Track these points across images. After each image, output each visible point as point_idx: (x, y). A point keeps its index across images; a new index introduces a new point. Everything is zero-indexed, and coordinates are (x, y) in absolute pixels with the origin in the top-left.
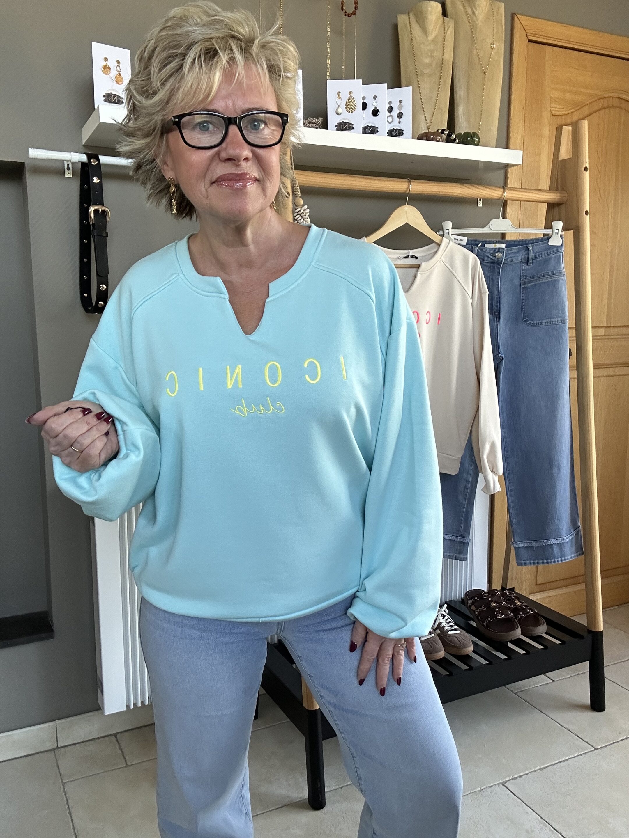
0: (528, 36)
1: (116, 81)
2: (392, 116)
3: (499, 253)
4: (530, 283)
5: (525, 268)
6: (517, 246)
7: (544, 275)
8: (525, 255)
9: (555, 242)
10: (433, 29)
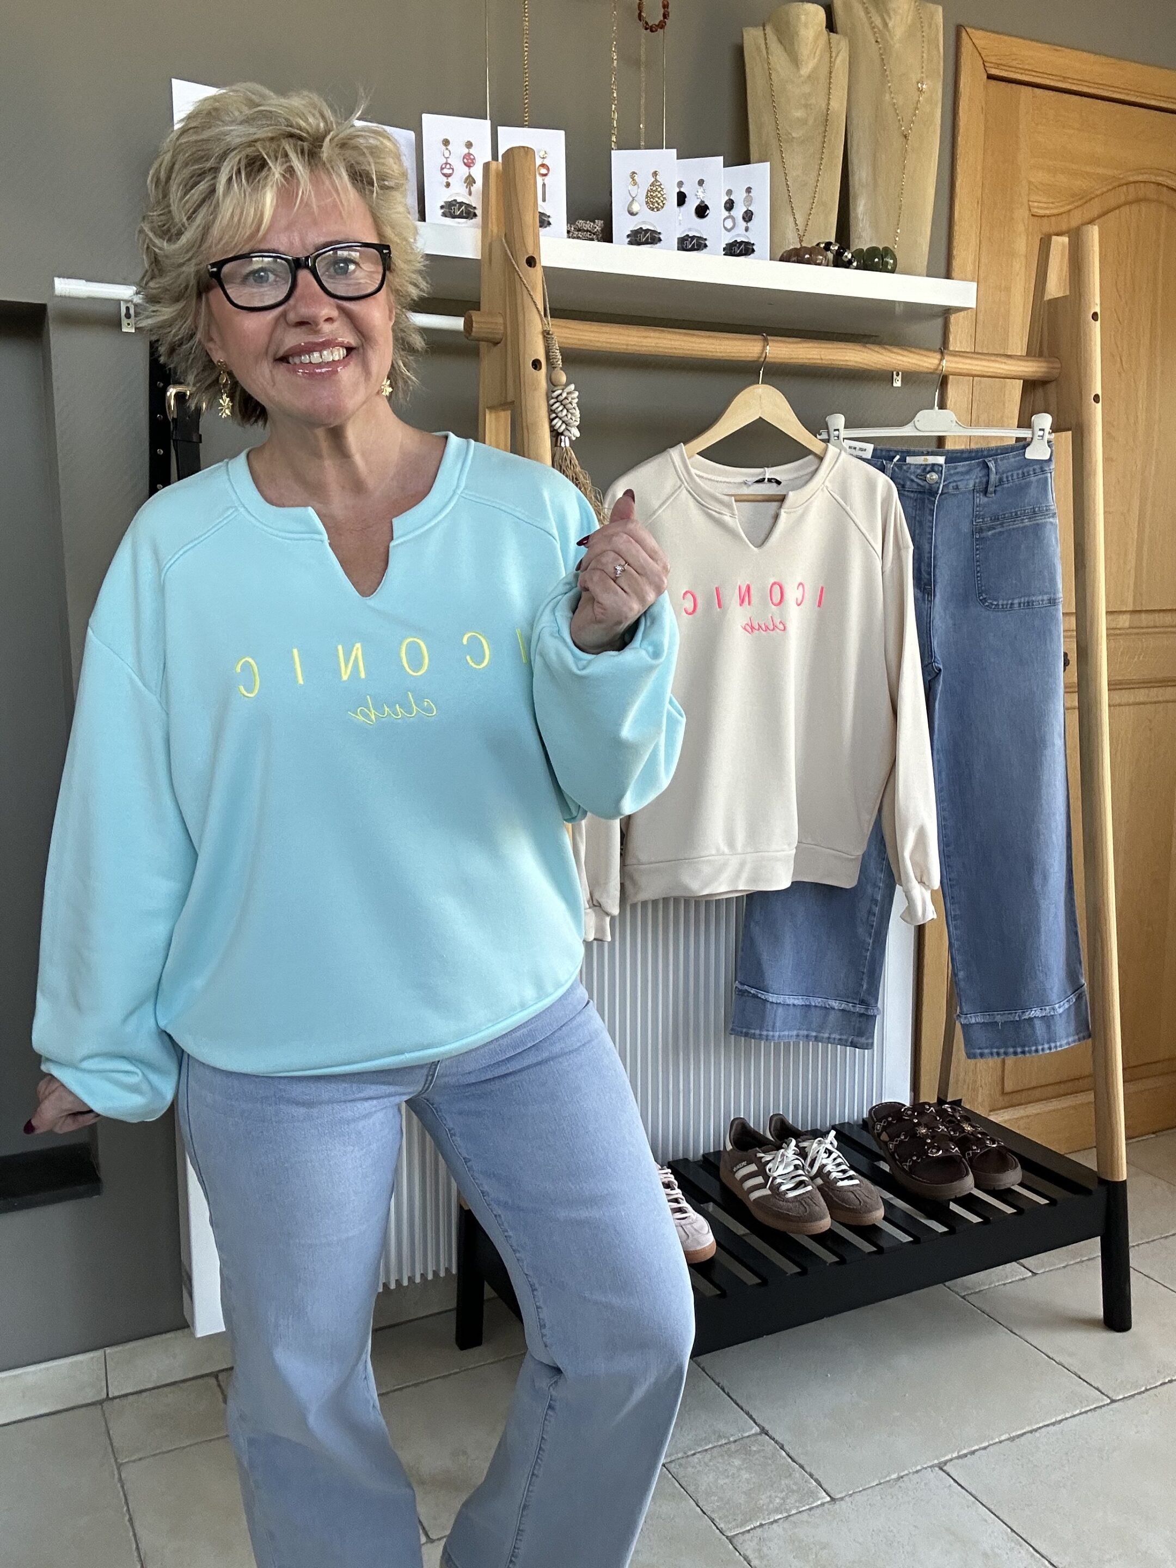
0: (987, 69)
2: (733, 218)
3: (932, 474)
4: (990, 529)
5: (981, 502)
6: (966, 460)
7: (1016, 514)
8: (981, 478)
9: (1037, 452)
10: (809, 55)
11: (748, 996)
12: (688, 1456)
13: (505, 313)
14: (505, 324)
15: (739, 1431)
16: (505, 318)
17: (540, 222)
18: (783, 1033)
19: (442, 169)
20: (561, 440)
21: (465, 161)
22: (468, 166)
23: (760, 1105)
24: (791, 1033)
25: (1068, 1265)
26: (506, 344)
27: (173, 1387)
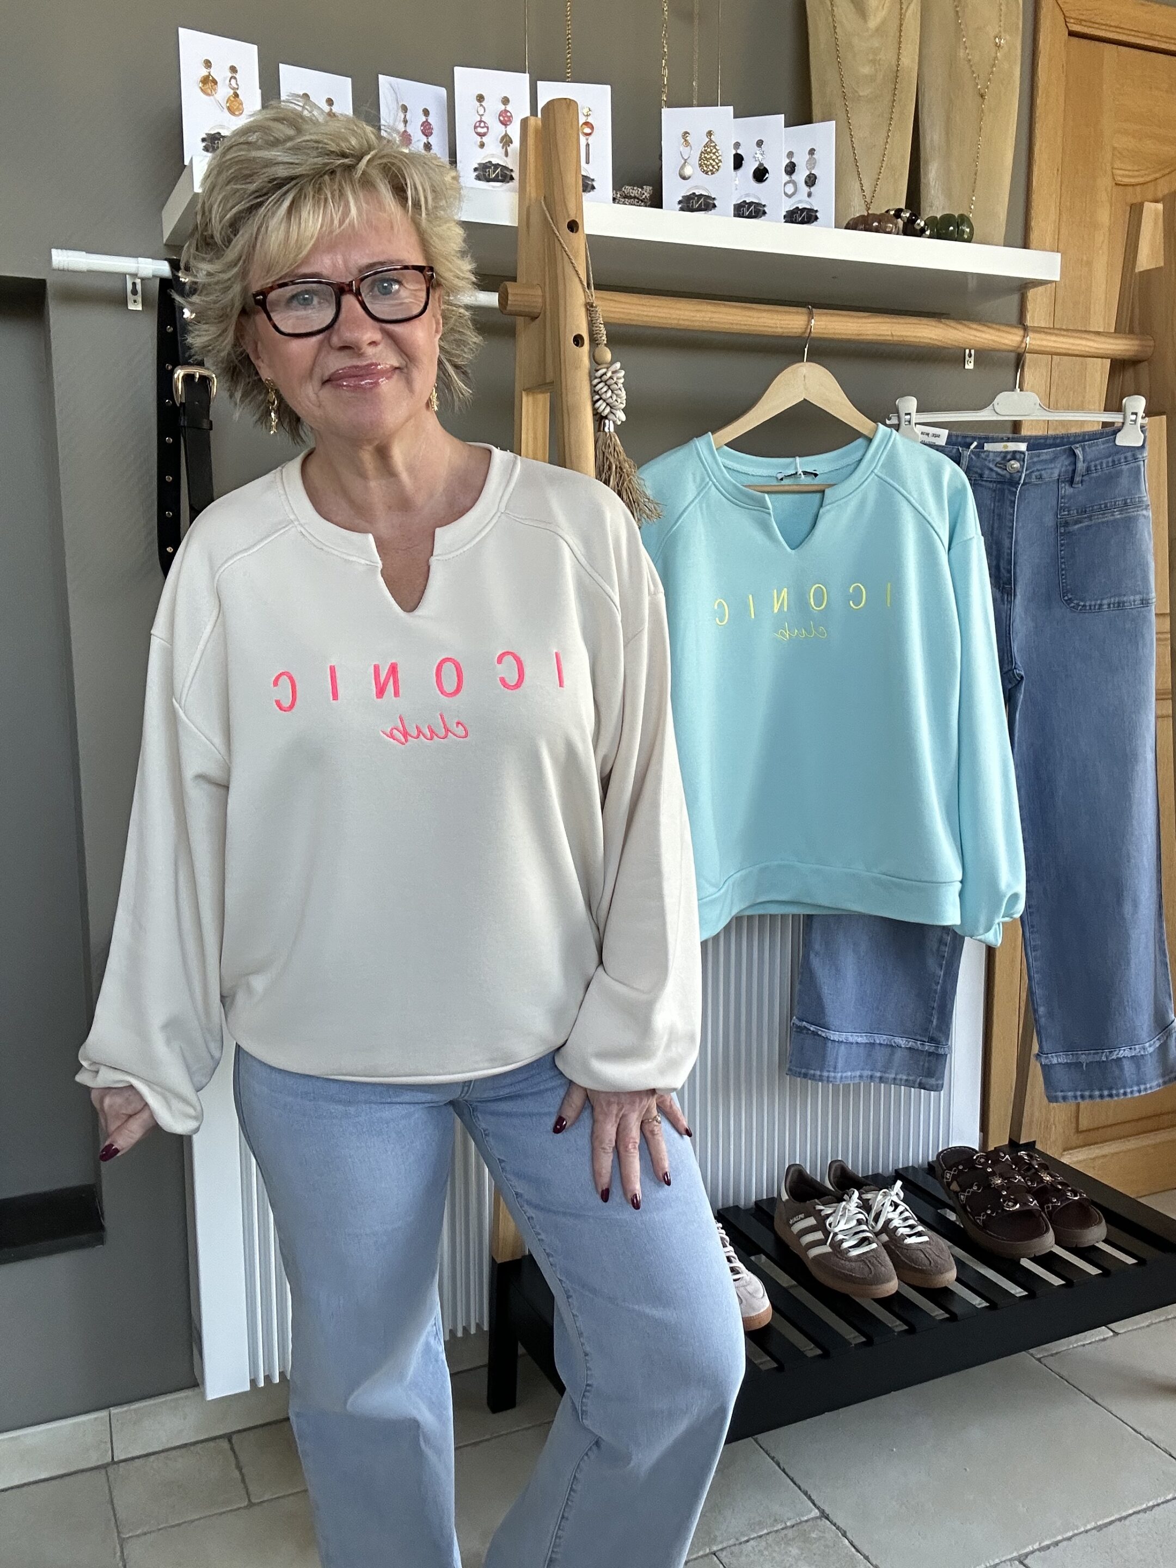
0: (1068, 24)
1: (229, 108)
2: (794, 183)
3: (1012, 462)
4: (1076, 522)
5: (1067, 493)
6: (1050, 446)
7: (1106, 507)
8: (1066, 466)
9: (1129, 438)
10: (878, 7)
11: (807, 1033)
12: (741, 1543)
13: (545, 284)
14: (544, 296)
15: (798, 1515)
16: (544, 292)
17: (583, 185)
18: (844, 1075)
19: (475, 127)
20: (604, 424)
21: (502, 118)
22: (505, 124)
23: (816, 1150)
24: (853, 1074)
25: (1152, 1324)
26: (545, 322)
27: (183, 1450)
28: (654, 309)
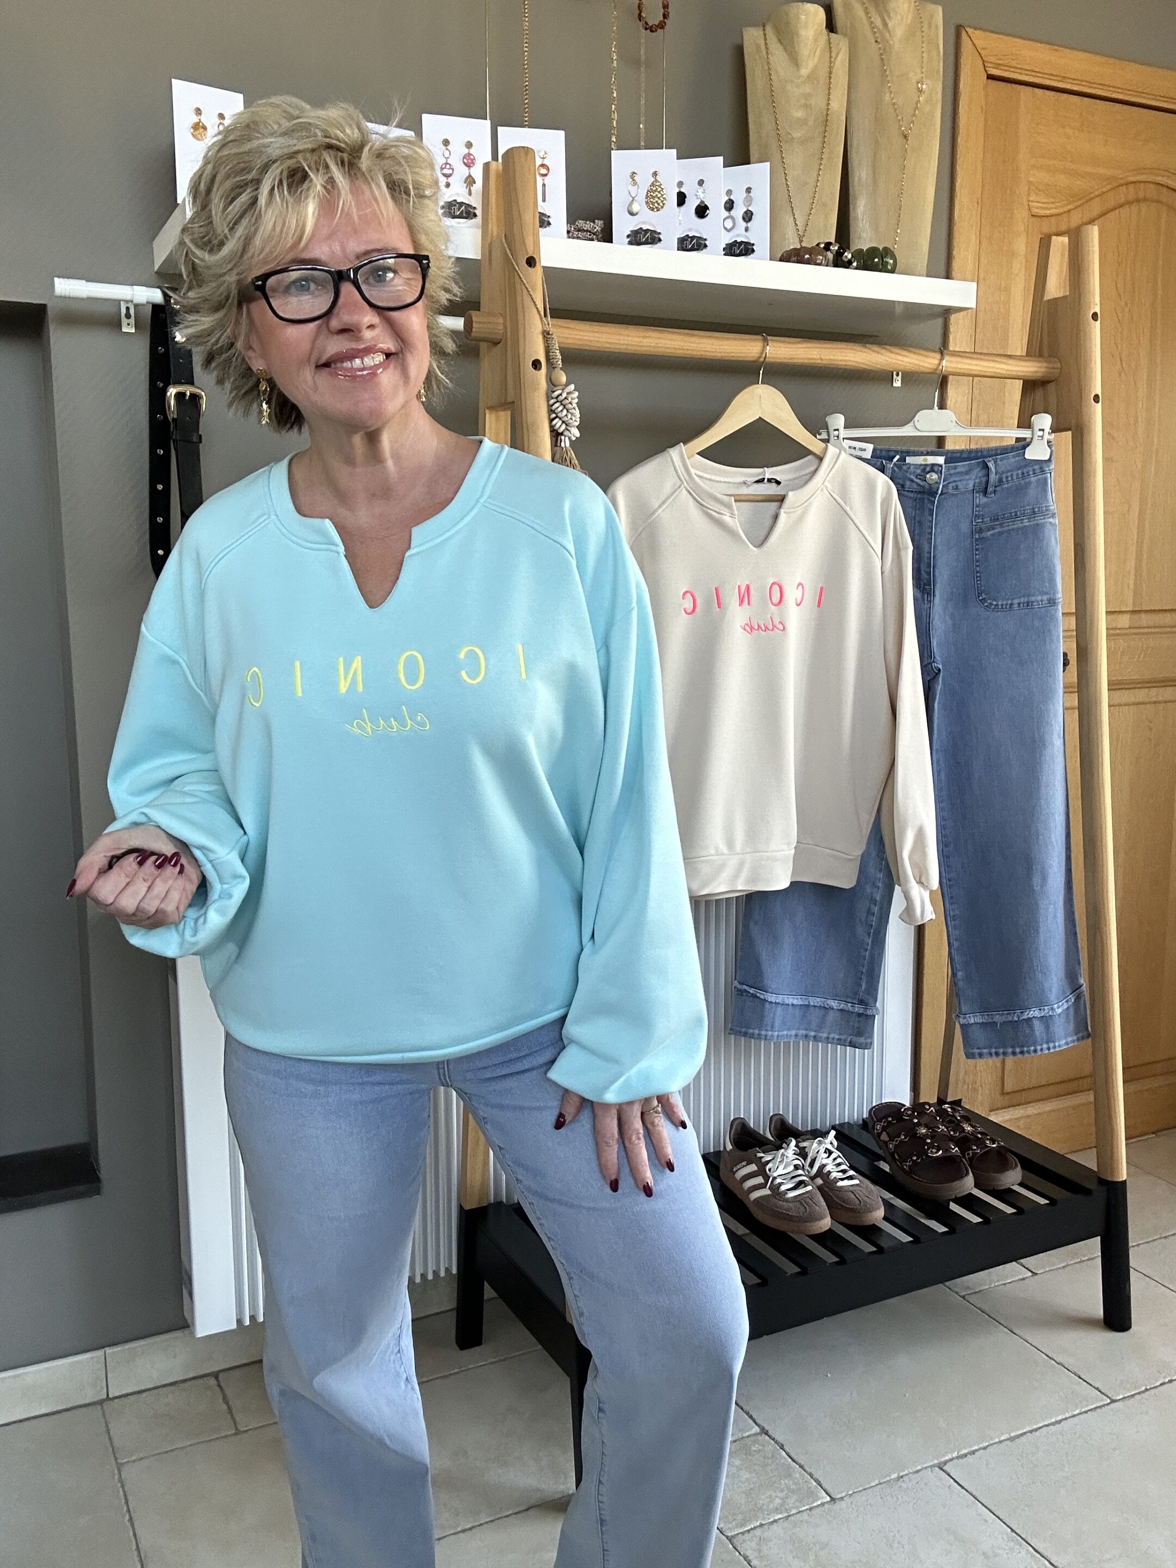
0: (987, 69)
2: (733, 218)
3: (931, 474)
4: (989, 529)
5: (981, 502)
6: (965, 460)
7: (1016, 515)
8: (980, 478)
9: (1037, 452)
10: (809, 56)
11: (747, 995)
13: (506, 312)
14: (504, 324)
15: (740, 1432)
16: (505, 317)
17: (540, 222)
18: (782, 1033)
20: (561, 440)
21: (465, 161)
22: (468, 166)
23: (760, 1105)
24: (789, 1033)
25: (1068, 1265)
26: (506, 344)
27: (173, 1388)
28: (604, 336)
